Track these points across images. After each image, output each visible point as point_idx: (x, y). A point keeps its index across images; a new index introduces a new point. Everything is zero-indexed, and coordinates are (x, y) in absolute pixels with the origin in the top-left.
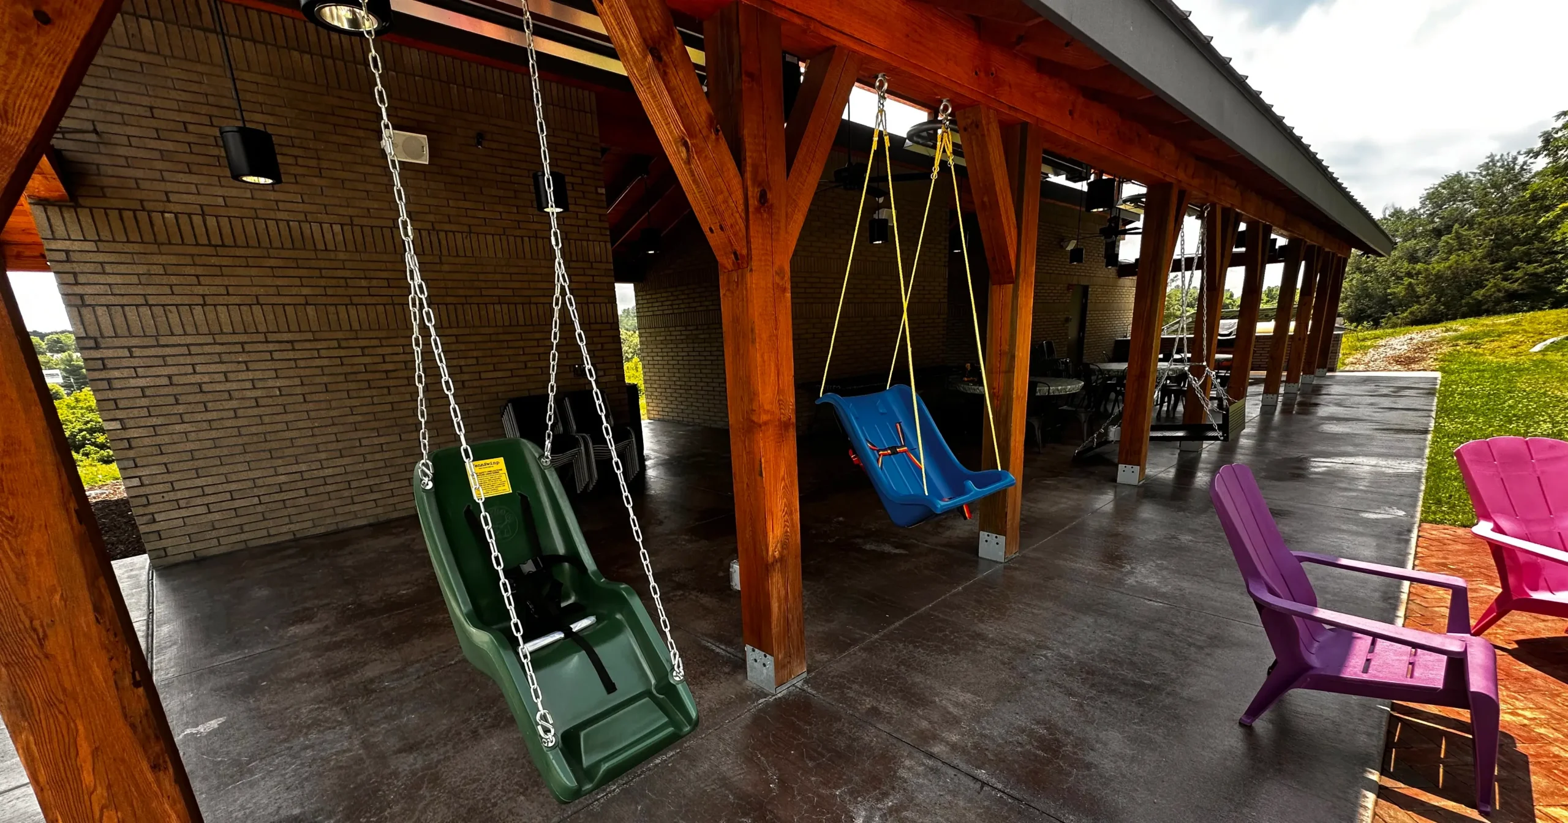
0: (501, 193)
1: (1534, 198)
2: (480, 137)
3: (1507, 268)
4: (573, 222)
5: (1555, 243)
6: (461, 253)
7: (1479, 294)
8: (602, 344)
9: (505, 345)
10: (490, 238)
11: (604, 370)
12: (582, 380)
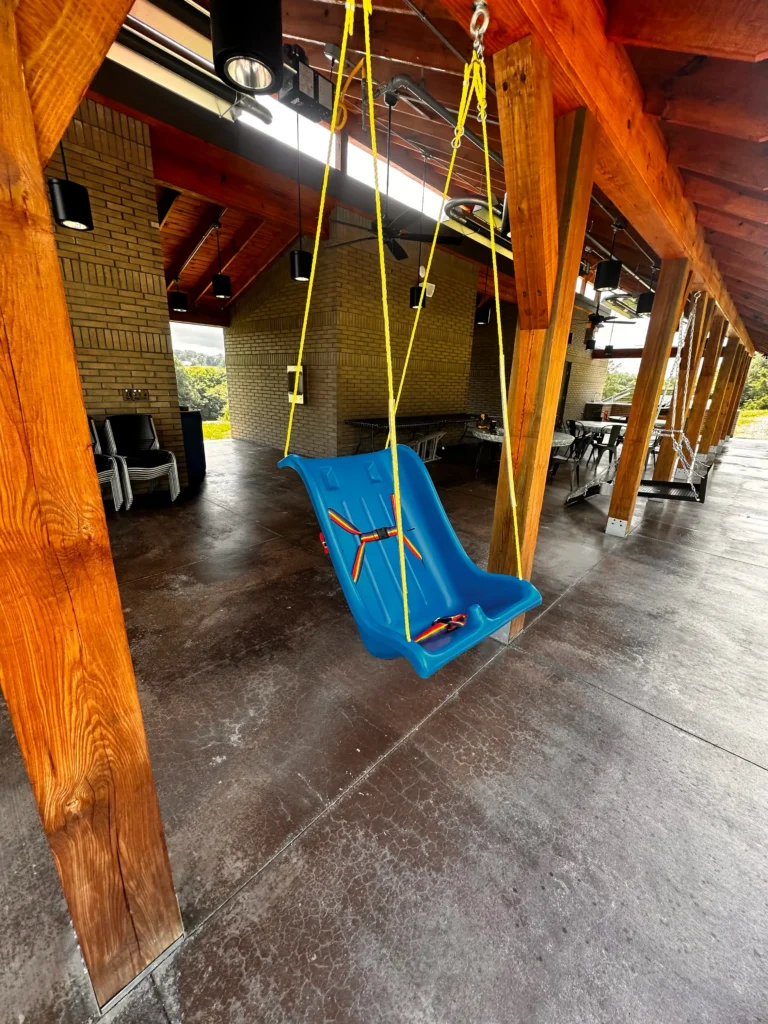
8: (155, 372)
11: (157, 397)
12: (132, 405)
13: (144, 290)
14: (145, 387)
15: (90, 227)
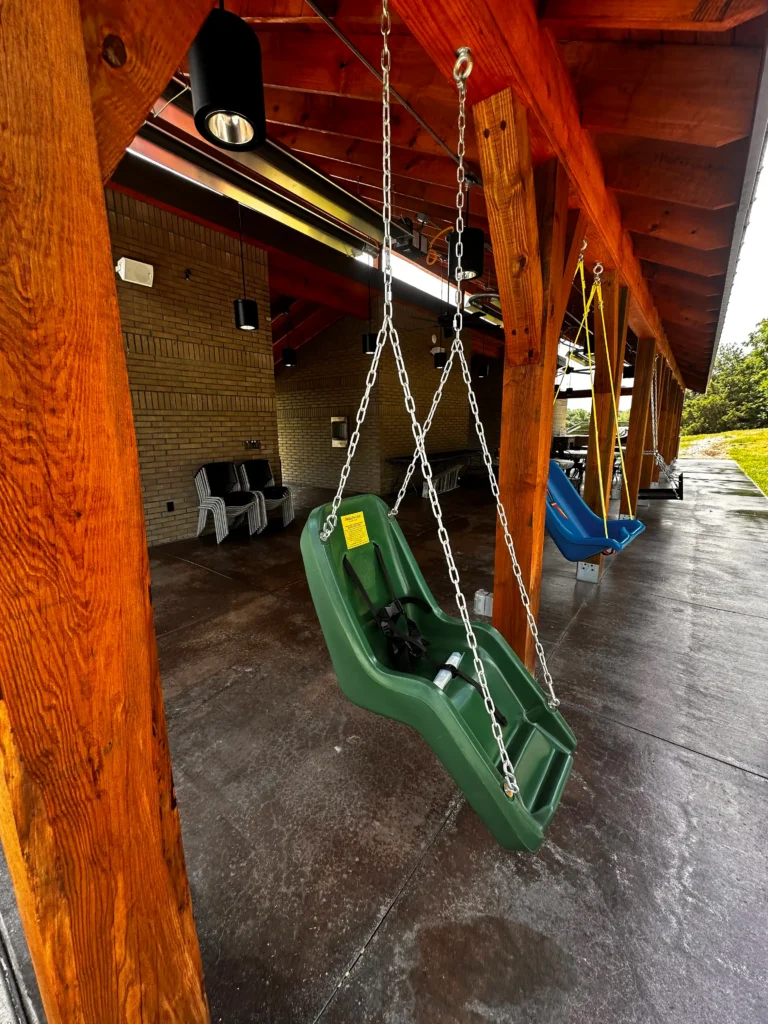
0: (201, 314)
1: (748, 368)
2: (188, 273)
3: (738, 404)
4: (249, 339)
5: (759, 392)
6: (170, 355)
7: (725, 418)
8: (265, 426)
9: (198, 424)
10: (191, 345)
11: (265, 445)
12: (250, 452)
13: (261, 366)
14: (258, 438)
15: (257, 328)
